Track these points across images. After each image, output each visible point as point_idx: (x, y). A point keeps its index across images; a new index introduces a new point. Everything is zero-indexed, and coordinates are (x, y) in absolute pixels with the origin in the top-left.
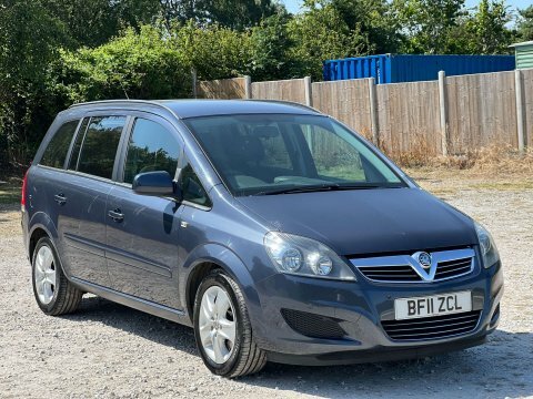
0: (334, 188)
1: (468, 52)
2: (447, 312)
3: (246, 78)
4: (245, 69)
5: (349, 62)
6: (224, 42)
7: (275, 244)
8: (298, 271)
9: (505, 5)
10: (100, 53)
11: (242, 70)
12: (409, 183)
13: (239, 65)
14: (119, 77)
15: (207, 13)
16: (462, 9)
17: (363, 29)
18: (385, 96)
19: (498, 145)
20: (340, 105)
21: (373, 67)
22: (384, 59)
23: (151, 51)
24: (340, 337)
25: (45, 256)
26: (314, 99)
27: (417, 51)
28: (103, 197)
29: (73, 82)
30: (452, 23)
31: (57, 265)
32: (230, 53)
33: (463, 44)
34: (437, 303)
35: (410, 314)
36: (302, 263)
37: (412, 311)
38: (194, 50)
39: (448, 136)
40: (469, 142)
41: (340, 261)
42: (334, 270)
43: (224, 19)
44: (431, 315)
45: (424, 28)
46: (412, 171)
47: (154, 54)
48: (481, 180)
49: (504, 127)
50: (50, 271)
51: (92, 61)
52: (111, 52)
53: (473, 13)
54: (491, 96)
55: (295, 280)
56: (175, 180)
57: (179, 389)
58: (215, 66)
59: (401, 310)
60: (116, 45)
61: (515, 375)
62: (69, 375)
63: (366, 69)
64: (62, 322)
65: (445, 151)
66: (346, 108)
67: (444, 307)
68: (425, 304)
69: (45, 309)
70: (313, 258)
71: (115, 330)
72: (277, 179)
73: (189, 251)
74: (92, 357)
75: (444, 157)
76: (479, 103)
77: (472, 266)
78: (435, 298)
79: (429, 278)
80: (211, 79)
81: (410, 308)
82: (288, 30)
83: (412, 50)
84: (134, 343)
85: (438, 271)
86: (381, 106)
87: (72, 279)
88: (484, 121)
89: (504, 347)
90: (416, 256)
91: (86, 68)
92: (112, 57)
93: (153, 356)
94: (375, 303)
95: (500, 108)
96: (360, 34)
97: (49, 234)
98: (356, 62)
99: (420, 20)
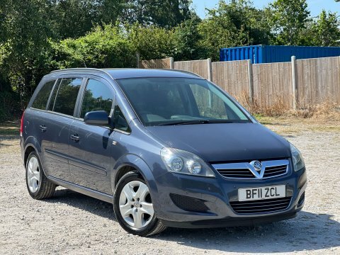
0: (206, 122)
1: (313, 45)
2: (270, 197)
3: (171, 59)
4: (170, 53)
5: (236, 50)
6: (158, 36)
7: (168, 155)
8: (181, 171)
9: (337, 15)
10: (80, 42)
11: (168, 53)
12: (253, 120)
13: (167, 51)
14: (90, 57)
15: (151, 18)
16: (309, 18)
17: (246, 29)
18: (258, 71)
19: (328, 103)
20: (229, 76)
21: (251, 53)
22: (258, 48)
23: (111, 41)
24: (205, 211)
25: (33, 163)
26: (213, 73)
27: (280, 43)
28: (68, 127)
29: (61, 60)
30: (303, 26)
31: (40, 169)
32: (161, 43)
33: (310, 39)
34: (264, 192)
35: (247, 198)
36: (183, 166)
37: (249, 196)
38: (138, 40)
39: (297, 97)
40: (310, 101)
41: (206, 165)
42: (202, 171)
43: (161, 22)
44: (260, 199)
45: (284, 29)
46: (274, 119)
47: (113, 43)
48: (317, 125)
49: (332, 92)
50: (36, 172)
51: (74, 47)
52: (86, 42)
53: (316, 20)
54: (324, 72)
55: (179, 176)
56: (110, 116)
57: (108, 241)
58: (151, 51)
59: (242, 195)
60: (89, 37)
61: (313, 237)
62: (43, 232)
63: (246, 54)
64: (43, 203)
65: (295, 107)
66: (233, 78)
67: (269, 194)
68: (257, 192)
69: (33, 195)
70: (190, 163)
71: (74, 208)
72: (173, 117)
73: (116, 160)
74: (58, 223)
75: (294, 110)
76: (316, 76)
77: (287, 170)
78: (263, 188)
79: (260, 177)
80: (148, 59)
81: (247, 194)
82: (198, 29)
83: (277, 43)
84: (85, 216)
85: (265, 172)
86: (255, 78)
87: (49, 177)
88: (319, 88)
89: (309, 222)
90: (252, 163)
91: (70, 51)
92: (87, 44)
93: (94, 223)
94: (226, 192)
95: (330, 80)
96: (243, 32)
97: (36, 149)
98: (240, 49)
99: (282, 25)
